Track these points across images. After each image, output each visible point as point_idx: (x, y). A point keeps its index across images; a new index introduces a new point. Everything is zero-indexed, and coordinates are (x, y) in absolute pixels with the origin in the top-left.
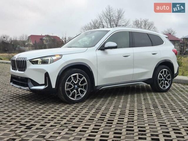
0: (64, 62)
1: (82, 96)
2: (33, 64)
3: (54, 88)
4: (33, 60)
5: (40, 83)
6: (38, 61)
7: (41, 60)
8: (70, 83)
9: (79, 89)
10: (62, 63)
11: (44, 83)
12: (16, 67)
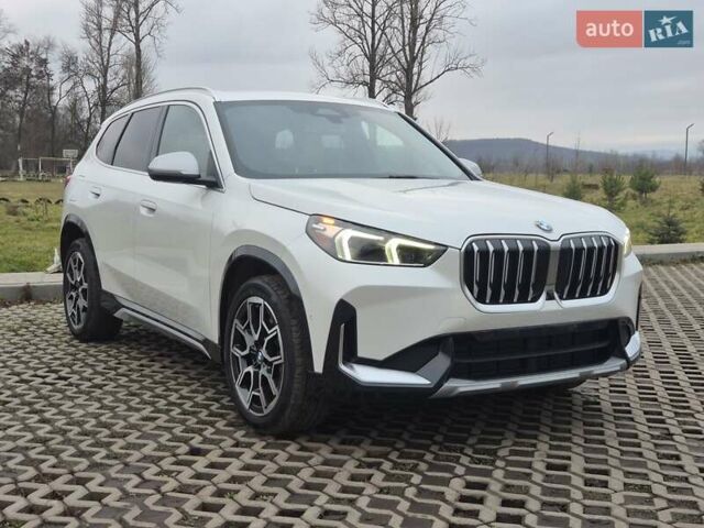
12: (548, 281)
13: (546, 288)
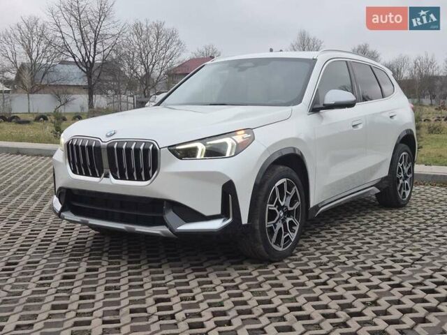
0: (263, 149)
1: (293, 236)
2: (180, 158)
3: (245, 225)
4: (177, 148)
5: (207, 213)
6: (195, 149)
7: (204, 148)
8: (272, 207)
9: (288, 220)
10: (261, 153)
11: (219, 212)
12: (104, 166)
13: (105, 170)
